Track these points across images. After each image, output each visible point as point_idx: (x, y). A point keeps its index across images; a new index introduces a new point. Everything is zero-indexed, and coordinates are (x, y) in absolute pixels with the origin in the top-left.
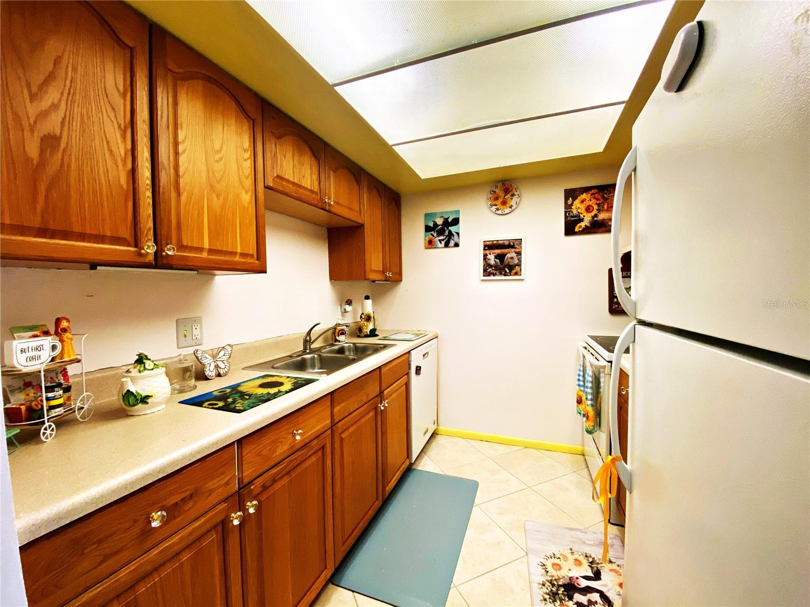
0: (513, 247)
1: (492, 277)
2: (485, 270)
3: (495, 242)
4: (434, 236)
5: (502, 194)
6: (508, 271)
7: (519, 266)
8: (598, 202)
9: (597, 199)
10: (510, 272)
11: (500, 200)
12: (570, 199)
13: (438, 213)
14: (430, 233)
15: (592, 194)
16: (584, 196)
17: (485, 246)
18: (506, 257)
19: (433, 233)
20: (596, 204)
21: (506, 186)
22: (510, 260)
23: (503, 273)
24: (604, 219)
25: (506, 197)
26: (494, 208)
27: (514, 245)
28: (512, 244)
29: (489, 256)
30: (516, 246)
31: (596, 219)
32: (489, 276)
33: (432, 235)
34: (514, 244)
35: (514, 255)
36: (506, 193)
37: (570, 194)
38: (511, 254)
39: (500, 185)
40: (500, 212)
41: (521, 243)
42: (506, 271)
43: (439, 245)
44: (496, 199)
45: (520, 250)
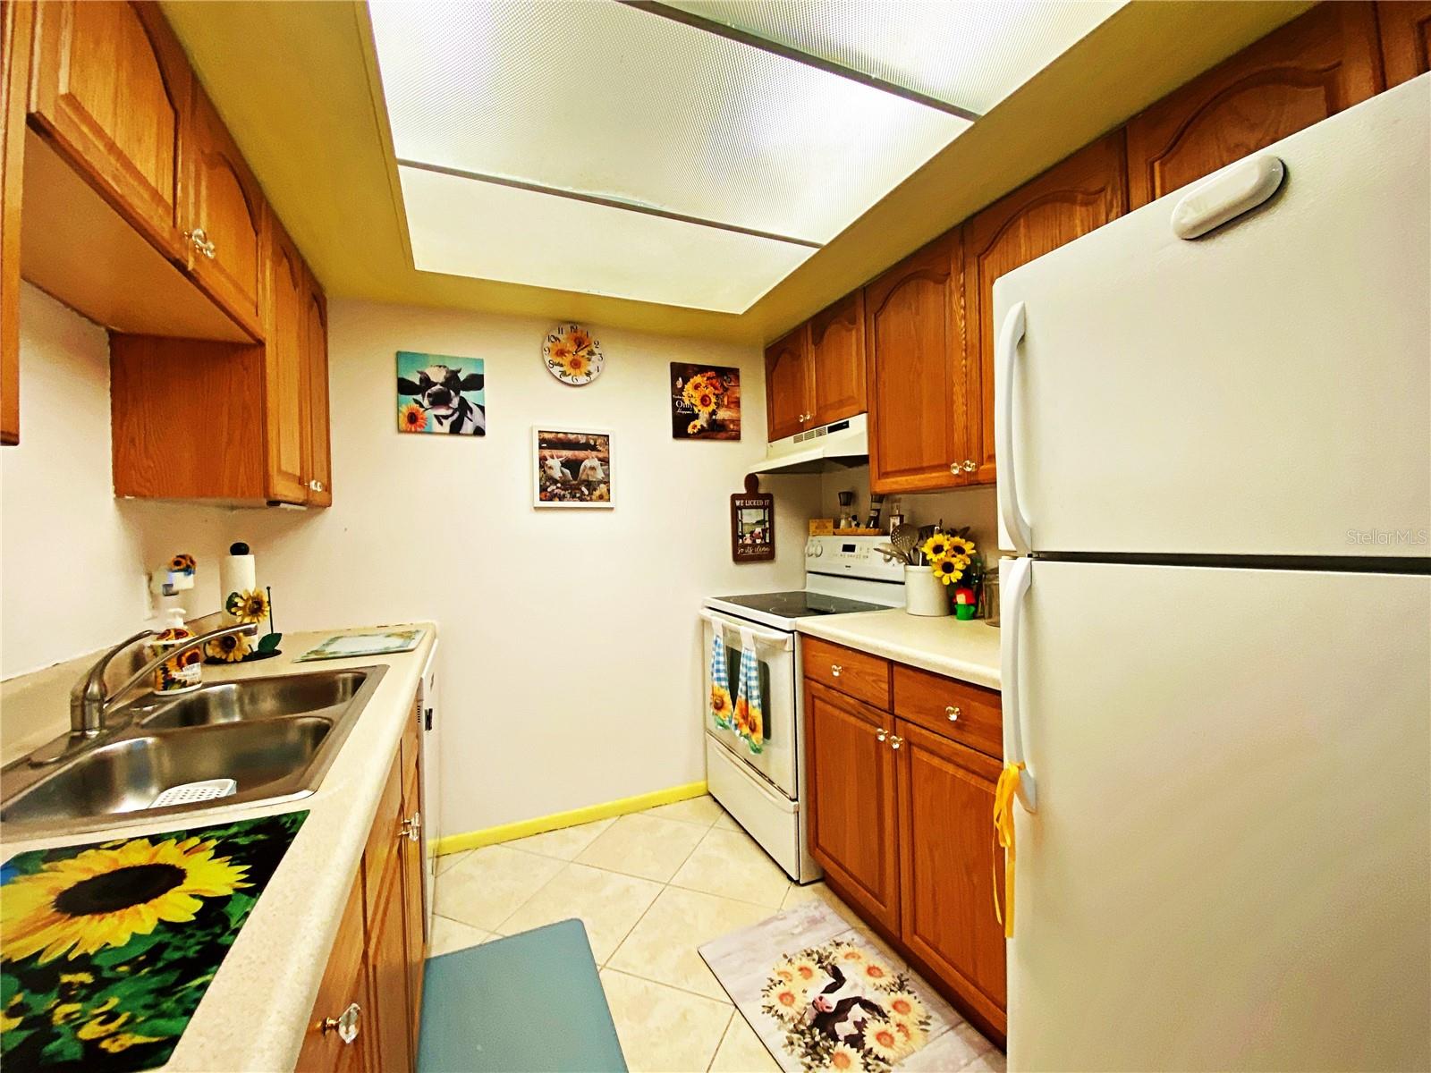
0: (594, 448)
1: (556, 503)
2: (543, 489)
3: (560, 436)
4: (422, 406)
5: (571, 347)
6: (586, 492)
7: (605, 483)
8: (716, 392)
9: (716, 388)
10: (590, 494)
11: (569, 357)
12: (680, 379)
13: (433, 356)
14: (411, 397)
15: (708, 378)
16: (698, 379)
17: (542, 441)
18: (582, 467)
19: (419, 397)
20: (714, 394)
21: (579, 334)
22: (590, 472)
23: (578, 495)
24: (724, 420)
25: (581, 353)
26: (556, 370)
27: (595, 445)
28: (592, 442)
29: (550, 462)
30: (599, 448)
31: (714, 417)
32: (551, 500)
33: (416, 401)
34: (595, 442)
35: (596, 463)
36: (579, 346)
37: (681, 372)
38: (590, 461)
39: (567, 328)
40: (568, 379)
41: (607, 443)
42: (582, 492)
43: (436, 427)
44: (561, 353)
45: (606, 455)
